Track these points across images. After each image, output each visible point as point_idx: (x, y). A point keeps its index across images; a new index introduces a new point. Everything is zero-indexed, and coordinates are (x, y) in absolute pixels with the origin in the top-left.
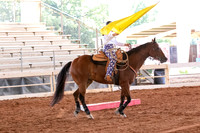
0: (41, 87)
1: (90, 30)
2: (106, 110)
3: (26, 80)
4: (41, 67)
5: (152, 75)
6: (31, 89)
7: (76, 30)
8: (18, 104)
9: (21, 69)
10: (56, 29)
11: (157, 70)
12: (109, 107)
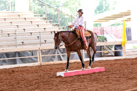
0: (31, 59)
1: (66, 17)
2: (79, 75)
3: (19, 54)
4: (30, 44)
5: (113, 49)
6: (23, 61)
7: (56, 17)
8: (13, 71)
9: (16, 45)
10: (41, 16)
11: (116, 46)
12: (81, 73)
